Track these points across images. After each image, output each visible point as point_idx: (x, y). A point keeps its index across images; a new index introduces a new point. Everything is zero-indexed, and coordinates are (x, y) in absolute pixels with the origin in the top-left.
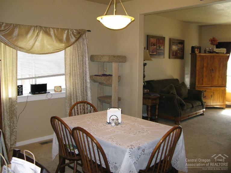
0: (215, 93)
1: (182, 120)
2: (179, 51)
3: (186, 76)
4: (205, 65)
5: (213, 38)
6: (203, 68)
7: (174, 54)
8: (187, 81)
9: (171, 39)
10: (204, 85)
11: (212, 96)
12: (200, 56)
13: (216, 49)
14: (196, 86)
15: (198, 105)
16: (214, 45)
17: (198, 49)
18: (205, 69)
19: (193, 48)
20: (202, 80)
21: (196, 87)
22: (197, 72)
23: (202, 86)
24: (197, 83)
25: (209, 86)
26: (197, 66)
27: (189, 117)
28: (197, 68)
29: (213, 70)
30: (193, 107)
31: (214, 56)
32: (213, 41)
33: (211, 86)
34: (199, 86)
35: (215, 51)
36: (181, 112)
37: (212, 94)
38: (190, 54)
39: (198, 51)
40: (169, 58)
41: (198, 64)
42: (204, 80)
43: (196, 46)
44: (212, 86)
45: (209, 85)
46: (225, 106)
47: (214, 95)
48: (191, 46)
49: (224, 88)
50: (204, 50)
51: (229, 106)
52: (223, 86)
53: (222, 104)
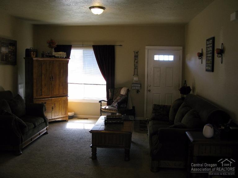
0: (56, 105)
1: (24, 147)
2: (10, 55)
3: (20, 86)
4: (43, 72)
5: (51, 40)
6: (41, 76)
7: (4, 59)
8: (22, 91)
10: (43, 96)
11: (53, 108)
12: (37, 60)
13: (55, 53)
14: (34, 98)
15: (40, 123)
16: (52, 48)
17: (35, 53)
18: (43, 76)
19: (28, 51)
20: (41, 90)
21: (34, 100)
22: (35, 81)
23: (41, 97)
24: (35, 95)
26: (34, 73)
27: (32, 140)
28: (35, 76)
29: (52, 77)
30: (35, 127)
31: (53, 61)
32: (51, 43)
33: (51, 97)
34: (36, 97)
35: (53, 54)
36: (22, 137)
37: (53, 105)
38: (24, 58)
39: (35, 55)
41: (35, 70)
42: (43, 90)
43: (31, 48)
44: (53, 96)
45: (49, 95)
46: (67, 118)
47: (55, 107)
48: (25, 49)
49: (65, 97)
50: (42, 54)
51: (71, 118)
52: (64, 95)
53: (64, 116)
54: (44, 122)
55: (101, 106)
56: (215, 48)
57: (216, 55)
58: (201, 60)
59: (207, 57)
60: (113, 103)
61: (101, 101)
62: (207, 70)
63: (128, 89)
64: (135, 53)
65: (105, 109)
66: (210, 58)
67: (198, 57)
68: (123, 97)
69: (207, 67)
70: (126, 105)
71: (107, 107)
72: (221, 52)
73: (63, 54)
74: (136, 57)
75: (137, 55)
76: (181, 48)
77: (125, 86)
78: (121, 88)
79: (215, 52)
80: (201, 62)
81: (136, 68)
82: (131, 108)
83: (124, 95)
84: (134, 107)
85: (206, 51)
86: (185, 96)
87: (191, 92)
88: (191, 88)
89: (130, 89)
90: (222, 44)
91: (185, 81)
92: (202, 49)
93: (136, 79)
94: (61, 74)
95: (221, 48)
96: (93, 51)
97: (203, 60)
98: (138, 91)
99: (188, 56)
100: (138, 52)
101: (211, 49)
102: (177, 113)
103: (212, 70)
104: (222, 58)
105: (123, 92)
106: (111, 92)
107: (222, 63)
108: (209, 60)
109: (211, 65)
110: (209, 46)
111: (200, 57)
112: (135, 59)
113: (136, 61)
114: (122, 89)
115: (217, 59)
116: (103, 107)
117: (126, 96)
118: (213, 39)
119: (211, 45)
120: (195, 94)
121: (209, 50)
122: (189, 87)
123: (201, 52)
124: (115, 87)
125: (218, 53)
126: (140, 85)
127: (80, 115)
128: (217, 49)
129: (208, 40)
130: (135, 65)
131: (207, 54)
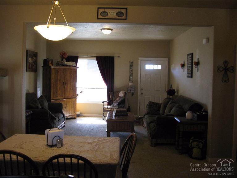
0: (67, 105)
2: (33, 64)
4: (59, 78)
5: (63, 52)
7: (30, 67)
9: (28, 51)
10: (58, 98)
11: (65, 108)
12: (54, 69)
13: (67, 62)
14: (51, 99)
15: (61, 117)
16: (64, 59)
18: (58, 81)
19: (45, 61)
20: (57, 93)
22: (52, 85)
23: (56, 98)
24: (52, 96)
25: (62, 98)
26: (52, 79)
29: (65, 82)
30: (59, 120)
31: (66, 69)
32: (63, 55)
34: (53, 98)
35: (66, 64)
37: (65, 105)
38: (42, 66)
40: (26, 71)
41: (53, 76)
42: (58, 93)
43: (48, 59)
44: (65, 98)
46: (76, 116)
47: (67, 106)
48: (43, 59)
49: (75, 99)
50: (57, 63)
51: (78, 116)
52: (74, 97)
53: (73, 114)
54: (63, 117)
55: (104, 105)
56: (194, 61)
57: (194, 66)
58: (183, 69)
59: (188, 67)
60: (114, 103)
61: (104, 102)
62: (188, 77)
63: (125, 92)
64: (131, 63)
65: (107, 108)
66: (190, 68)
67: (181, 67)
68: (122, 98)
69: (188, 75)
70: (124, 105)
71: (109, 107)
72: (197, 64)
73: (72, 63)
74: (131, 66)
75: (132, 65)
76: (167, 59)
77: (122, 90)
78: (119, 91)
79: (194, 64)
80: (183, 71)
81: (131, 75)
82: (128, 108)
83: (123, 97)
84: (129, 107)
85: (187, 63)
86: (171, 97)
87: (176, 94)
88: (176, 91)
89: (126, 92)
90: (198, 58)
91: (171, 85)
92: (184, 61)
93: (131, 84)
94: (72, 79)
95: (197, 61)
96: (96, 61)
97: (185, 69)
98: (133, 94)
99: (173, 66)
100: (133, 62)
101: (190, 61)
102: (167, 108)
103: (192, 77)
104: (198, 68)
105: (121, 94)
106: (111, 95)
107: (198, 71)
108: (189, 69)
109: (190, 73)
110: (189, 59)
111: (183, 67)
112: (130, 68)
113: (131, 70)
114: (120, 93)
115: (195, 69)
116: (106, 107)
117: (124, 98)
118: (192, 54)
119: (191, 59)
120: (179, 95)
121: (189, 62)
122: (174, 90)
123: (183, 63)
124: (115, 90)
125: (195, 65)
126: (134, 89)
127: (85, 114)
128: (195, 62)
129: (188, 55)
130: (130, 73)
131: (188, 65)
